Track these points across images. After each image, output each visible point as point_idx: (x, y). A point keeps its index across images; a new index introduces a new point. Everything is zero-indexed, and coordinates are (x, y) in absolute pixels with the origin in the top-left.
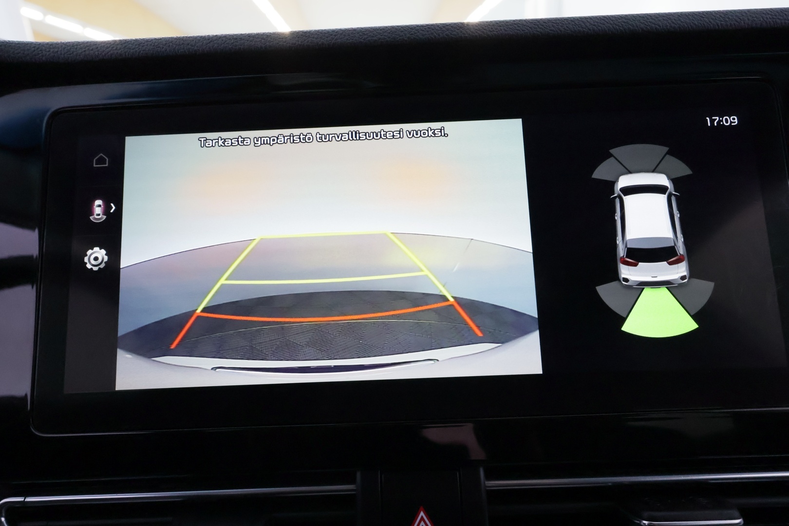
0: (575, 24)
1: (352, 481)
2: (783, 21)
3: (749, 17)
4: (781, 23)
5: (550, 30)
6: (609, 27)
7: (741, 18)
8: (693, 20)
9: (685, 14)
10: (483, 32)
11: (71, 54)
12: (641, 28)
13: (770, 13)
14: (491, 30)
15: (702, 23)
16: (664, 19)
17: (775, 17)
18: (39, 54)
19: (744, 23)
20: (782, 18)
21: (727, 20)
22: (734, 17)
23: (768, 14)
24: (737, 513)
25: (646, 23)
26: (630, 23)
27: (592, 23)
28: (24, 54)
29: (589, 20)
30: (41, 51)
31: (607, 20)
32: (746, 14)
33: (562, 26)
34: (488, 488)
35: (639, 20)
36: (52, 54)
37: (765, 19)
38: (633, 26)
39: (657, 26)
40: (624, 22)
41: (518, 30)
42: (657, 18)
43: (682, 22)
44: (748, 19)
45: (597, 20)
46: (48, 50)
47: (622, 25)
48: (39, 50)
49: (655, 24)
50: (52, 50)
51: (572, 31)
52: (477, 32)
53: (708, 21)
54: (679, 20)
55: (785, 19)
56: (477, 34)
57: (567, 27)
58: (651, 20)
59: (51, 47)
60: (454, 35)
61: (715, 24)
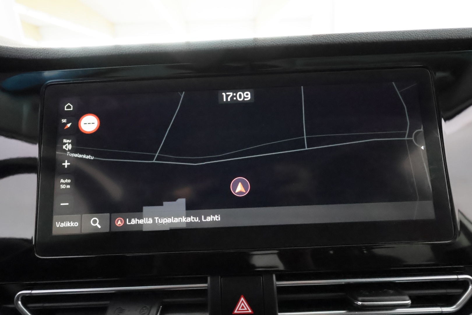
0: (324, 38)
1: (206, 282)
2: (434, 37)
3: (416, 34)
4: (433, 37)
5: (310, 41)
6: (342, 39)
7: (412, 35)
8: (386, 36)
9: (382, 33)
10: (274, 42)
11: (55, 55)
12: (358, 40)
13: (427, 32)
14: (279, 41)
15: (391, 37)
16: (370, 36)
17: (429, 34)
18: (38, 54)
19: (413, 37)
20: (433, 35)
21: (404, 36)
22: (408, 34)
23: (426, 32)
24: (407, 298)
25: (361, 38)
26: (353, 37)
27: (333, 37)
28: (30, 54)
29: (331, 36)
30: (40, 53)
31: (340, 36)
32: (414, 32)
33: (316, 39)
34: (278, 286)
35: (358, 36)
36: (46, 54)
37: (424, 35)
38: (354, 39)
39: (367, 39)
40: (349, 37)
41: (293, 41)
42: (367, 35)
43: (380, 37)
44: (415, 36)
45: (335, 36)
46: (43, 52)
47: (348, 38)
48: (39, 52)
49: (366, 38)
50: (45, 52)
51: (321, 42)
52: (271, 43)
53: (394, 37)
54: (379, 36)
55: (435, 36)
56: (271, 44)
57: (319, 40)
58: (364, 36)
59: (45, 50)
60: (260, 44)
61: (398, 38)
